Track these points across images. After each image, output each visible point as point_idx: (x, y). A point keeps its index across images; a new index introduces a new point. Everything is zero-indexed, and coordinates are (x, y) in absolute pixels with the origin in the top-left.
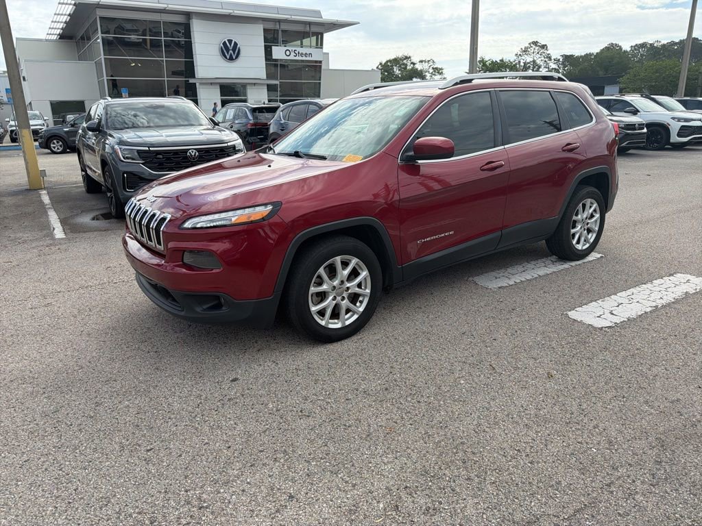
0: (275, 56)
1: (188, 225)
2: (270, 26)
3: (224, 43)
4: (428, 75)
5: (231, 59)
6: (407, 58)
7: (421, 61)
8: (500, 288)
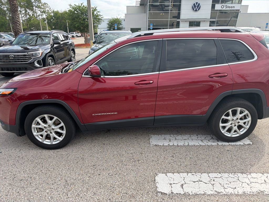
0: (216, 8)
3: (194, 4)
5: (196, 10)
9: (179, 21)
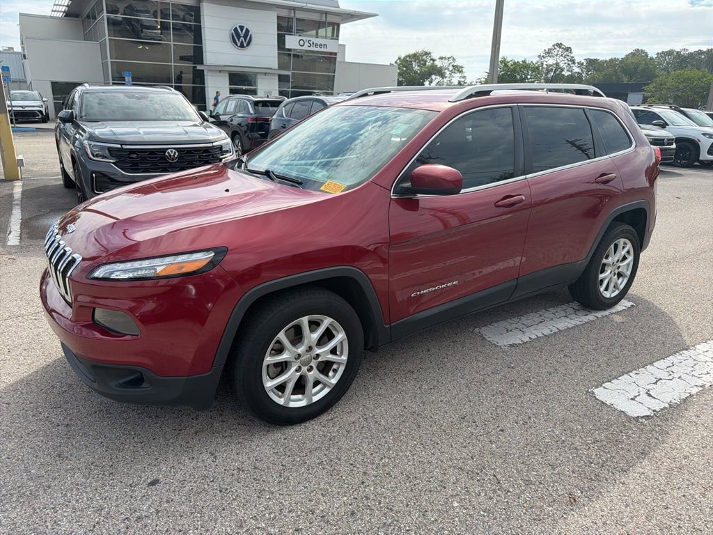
0: (287, 46)
1: (99, 273)
2: (284, 13)
3: (236, 30)
4: (448, 73)
5: (242, 46)
6: (427, 54)
7: (441, 58)
8: (512, 346)
9: (203, 71)
